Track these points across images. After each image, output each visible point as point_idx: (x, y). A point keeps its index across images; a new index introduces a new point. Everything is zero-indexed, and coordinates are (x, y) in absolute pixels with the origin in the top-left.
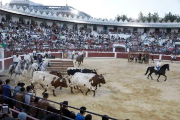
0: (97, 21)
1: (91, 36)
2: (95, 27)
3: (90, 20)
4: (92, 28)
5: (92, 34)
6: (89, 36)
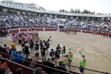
0: (49, 12)
1: (46, 20)
2: (48, 15)
3: (46, 11)
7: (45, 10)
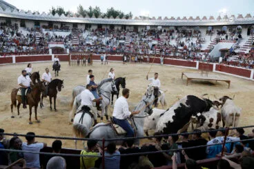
0: (24, 14)
1: (18, 35)
2: (23, 22)
3: (15, 12)
4: (19, 24)
5: (19, 31)
6: (15, 35)
7: (12, 8)
